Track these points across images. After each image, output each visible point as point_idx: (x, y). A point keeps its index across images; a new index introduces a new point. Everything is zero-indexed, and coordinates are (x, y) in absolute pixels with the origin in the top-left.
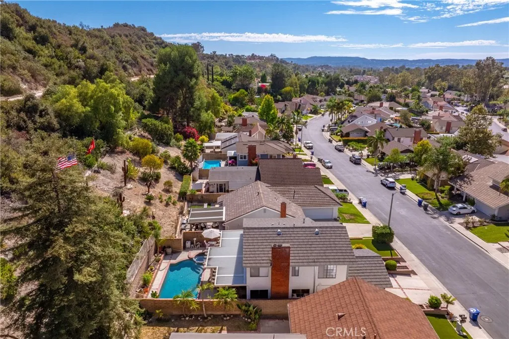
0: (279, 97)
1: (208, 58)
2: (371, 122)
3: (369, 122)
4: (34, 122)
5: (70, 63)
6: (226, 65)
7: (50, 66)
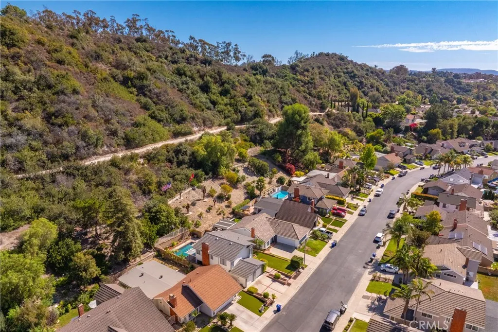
0: (425, 138)
1: (408, 81)
2: (462, 181)
3: (460, 181)
4: (178, 158)
5: (237, 109)
6: (427, 89)
7: (222, 112)
